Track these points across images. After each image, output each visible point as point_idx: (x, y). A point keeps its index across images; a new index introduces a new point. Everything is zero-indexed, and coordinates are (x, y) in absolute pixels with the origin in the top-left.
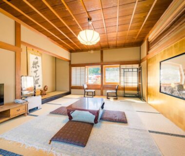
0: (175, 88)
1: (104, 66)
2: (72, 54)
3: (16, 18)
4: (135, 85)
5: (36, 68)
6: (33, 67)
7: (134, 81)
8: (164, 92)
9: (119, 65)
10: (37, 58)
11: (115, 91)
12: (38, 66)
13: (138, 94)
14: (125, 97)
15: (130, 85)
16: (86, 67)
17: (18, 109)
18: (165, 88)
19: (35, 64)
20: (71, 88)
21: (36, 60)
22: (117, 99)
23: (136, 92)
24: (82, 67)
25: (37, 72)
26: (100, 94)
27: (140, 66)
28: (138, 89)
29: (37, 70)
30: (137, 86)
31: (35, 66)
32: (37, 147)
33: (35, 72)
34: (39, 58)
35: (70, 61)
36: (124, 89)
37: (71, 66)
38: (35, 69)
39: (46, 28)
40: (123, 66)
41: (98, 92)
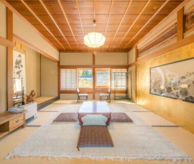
0: (164, 90)
1: (96, 69)
2: (61, 54)
3: (8, 3)
4: (124, 88)
5: (19, 68)
6: (16, 67)
7: (123, 85)
8: (154, 93)
9: (110, 69)
10: (20, 56)
11: (108, 94)
12: (22, 66)
13: (126, 96)
14: (115, 99)
15: (119, 88)
16: (77, 69)
17: (16, 120)
18: (155, 90)
19: (18, 62)
20: (60, 92)
21: (19, 58)
22: (110, 102)
23: (124, 95)
24: (72, 70)
25: (20, 73)
26: (92, 98)
27: (127, 71)
28: (126, 92)
29: (21, 71)
30: (125, 89)
31: (18, 65)
32: (68, 156)
33: (18, 73)
34: (23, 56)
35: (59, 62)
36: (115, 92)
37: (60, 67)
38: (18, 70)
39: (43, 21)
40: (114, 70)
41: (91, 96)
